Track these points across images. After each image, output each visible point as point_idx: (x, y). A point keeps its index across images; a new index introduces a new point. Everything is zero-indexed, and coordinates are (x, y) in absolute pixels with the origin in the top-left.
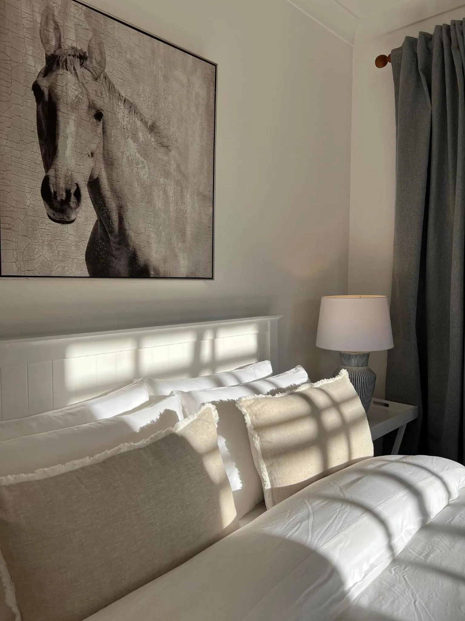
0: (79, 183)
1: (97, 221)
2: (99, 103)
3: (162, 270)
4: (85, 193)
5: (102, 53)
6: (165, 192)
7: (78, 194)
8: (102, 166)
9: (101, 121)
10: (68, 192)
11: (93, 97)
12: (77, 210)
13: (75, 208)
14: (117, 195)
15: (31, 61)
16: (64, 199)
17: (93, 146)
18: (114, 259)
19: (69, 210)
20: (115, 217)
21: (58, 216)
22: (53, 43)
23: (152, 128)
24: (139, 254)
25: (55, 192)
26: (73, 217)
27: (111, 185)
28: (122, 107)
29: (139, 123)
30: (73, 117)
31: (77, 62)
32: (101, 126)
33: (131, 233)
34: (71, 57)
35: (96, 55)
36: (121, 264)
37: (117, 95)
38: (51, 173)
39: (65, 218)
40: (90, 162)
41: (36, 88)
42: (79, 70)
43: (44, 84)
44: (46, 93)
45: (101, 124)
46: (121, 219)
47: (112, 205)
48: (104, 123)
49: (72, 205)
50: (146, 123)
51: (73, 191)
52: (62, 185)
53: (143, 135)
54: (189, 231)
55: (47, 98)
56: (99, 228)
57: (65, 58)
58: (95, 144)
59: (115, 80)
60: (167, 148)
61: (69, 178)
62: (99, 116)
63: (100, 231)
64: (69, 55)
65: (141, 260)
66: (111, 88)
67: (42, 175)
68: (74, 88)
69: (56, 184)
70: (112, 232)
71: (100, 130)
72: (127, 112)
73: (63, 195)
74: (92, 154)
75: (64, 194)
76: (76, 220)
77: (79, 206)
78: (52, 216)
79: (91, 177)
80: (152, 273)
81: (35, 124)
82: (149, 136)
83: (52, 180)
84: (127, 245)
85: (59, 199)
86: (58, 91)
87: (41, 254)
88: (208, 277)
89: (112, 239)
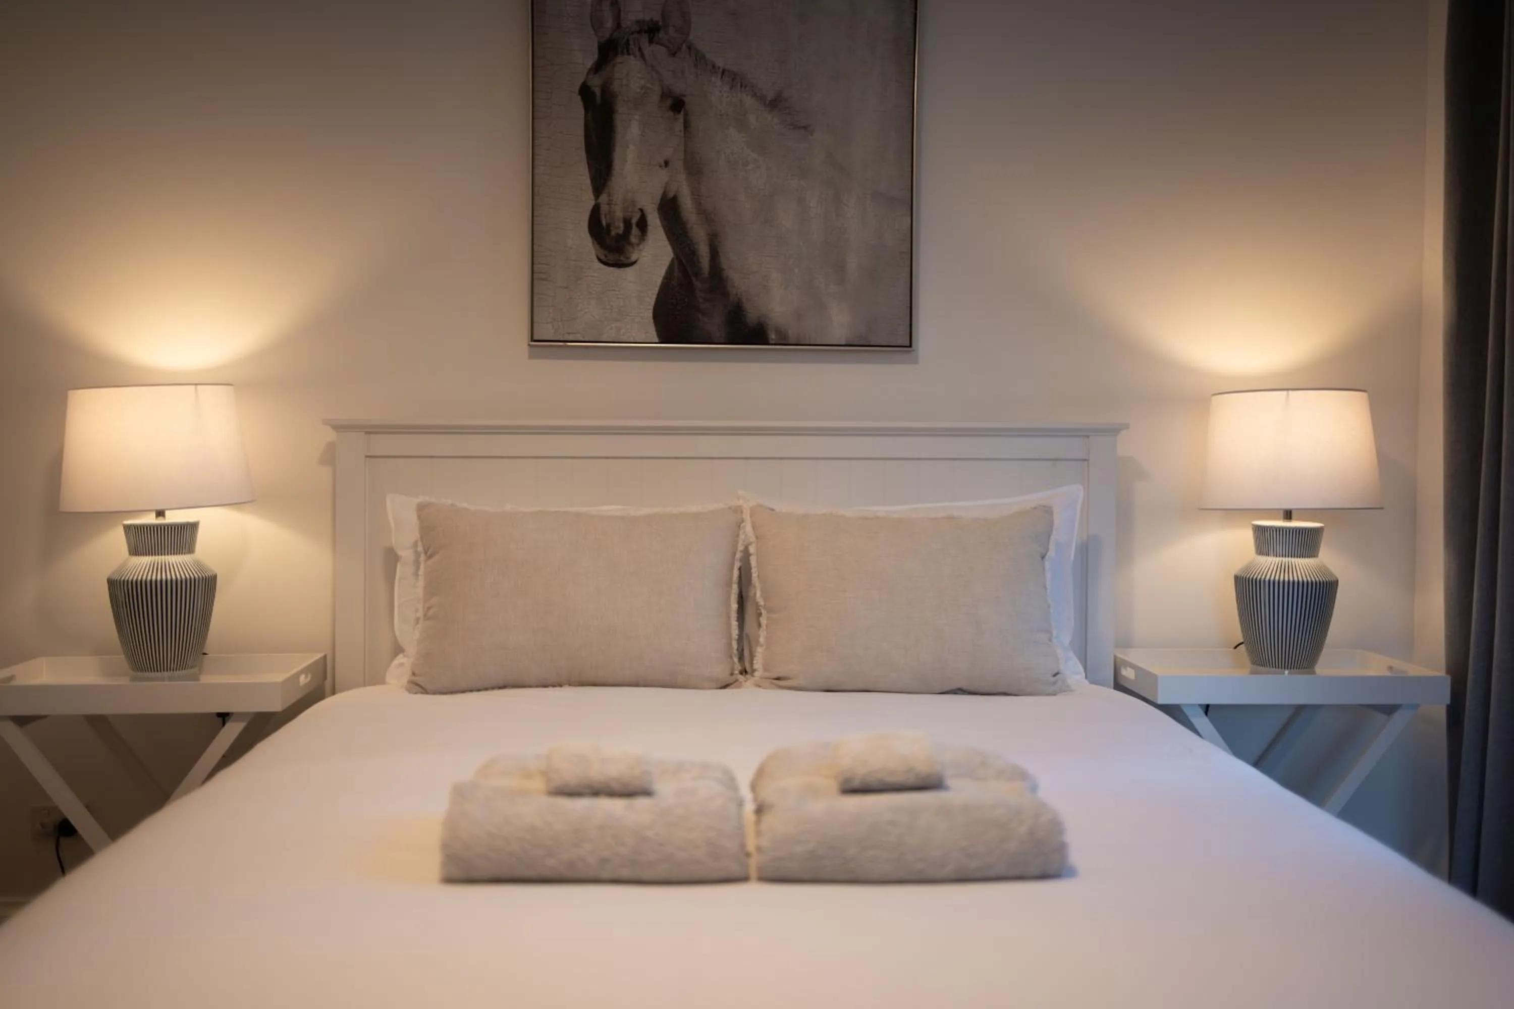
0: (645, 208)
1: (672, 261)
2: (679, 87)
3: (792, 333)
4: (654, 221)
5: (684, 16)
7: (643, 225)
8: (682, 177)
9: (682, 113)
10: (627, 222)
11: (669, 81)
12: (641, 246)
13: (638, 245)
14: (706, 215)
16: (621, 232)
17: (668, 152)
18: (700, 316)
19: (628, 248)
20: (703, 251)
21: (612, 258)
22: (609, 24)
23: (775, 103)
24: (748, 305)
25: (608, 225)
26: (634, 257)
27: (697, 202)
28: (719, 83)
29: (749, 100)
30: (637, 117)
31: (644, 40)
32: (681, 120)
33: (732, 275)
34: (636, 35)
35: (675, 21)
36: (715, 323)
37: (709, 66)
38: (603, 198)
39: (622, 258)
40: (662, 176)
41: (585, 92)
42: (648, 49)
43: (596, 83)
44: (598, 91)
45: (681, 117)
46: (715, 254)
47: (699, 235)
48: (686, 115)
49: (633, 239)
50: (761, 98)
51: (634, 221)
52: (619, 214)
53: (758, 118)
54: (852, 263)
55: (598, 100)
56: (676, 270)
57: (626, 38)
58: (671, 149)
59: (705, 47)
60: (805, 129)
61: (630, 203)
62: (677, 105)
63: (676, 273)
64: (632, 33)
65: (752, 315)
66: (698, 58)
67: (592, 203)
68: (639, 75)
69: (611, 215)
70: (697, 275)
71: (679, 125)
72: (725, 88)
73: (620, 228)
74: (666, 163)
75: (622, 225)
76: (638, 262)
77: (644, 240)
78: (603, 257)
79: (664, 194)
80: (773, 336)
81: (582, 139)
82: (769, 117)
83: (604, 208)
84: (726, 295)
85: (613, 233)
86: (616, 86)
87: (587, 310)
88: (899, 342)
89: (697, 284)
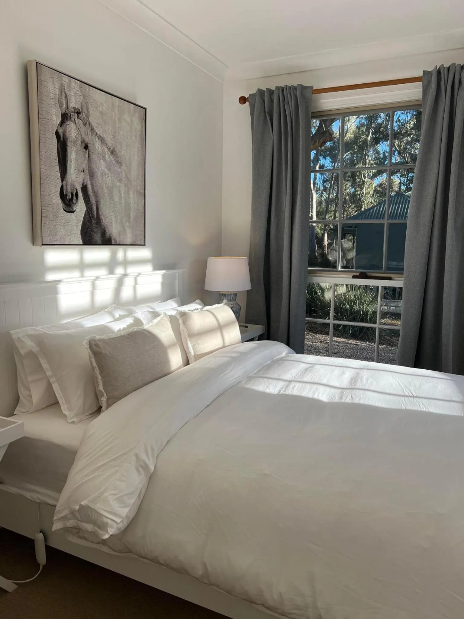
0: (77, 188)
1: (86, 211)
2: (87, 140)
3: (118, 240)
4: (80, 194)
5: (88, 109)
6: (119, 191)
7: (77, 195)
8: (88, 177)
9: (88, 150)
10: (72, 194)
11: (83, 136)
12: (77, 204)
13: (76, 204)
14: (96, 195)
15: (54, 118)
16: (70, 198)
17: (84, 166)
18: (94, 233)
19: (73, 205)
20: (94, 208)
21: (67, 209)
22: (64, 106)
23: (113, 152)
24: (107, 230)
25: (66, 195)
26: (74, 209)
27: (92, 188)
28: (97, 140)
29: (106, 149)
30: (74, 149)
31: (76, 116)
32: (88, 153)
33: (103, 218)
34: (73, 113)
35: (85, 111)
36: (97, 237)
37: (95, 134)
38: (64, 182)
39: (71, 209)
40: (82, 176)
41: (57, 133)
42: (77, 121)
43: (61, 131)
44: (62, 136)
46: (98, 209)
47: (93, 201)
48: (89, 151)
49: (74, 202)
50: (109, 149)
51: (74, 194)
52: (69, 190)
53: (108, 157)
54: (132, 214)
55: (62, 139)
56: (87, 215)
57: (70, 114)
59: (94, 124)
60: (120, 163)
61: (73, 186)
62: (86, 147)
63: (87, 217)
64: (72, 112)
65: (108, 234)
66: (92, 129)
67: (61, 185)
68: (74, 131)
69: (67, 190)
70: (93, 217)
71: (87, 156)
72: (100, 143)
73: (69, 196)
74: (83, 171)
75: (70, 195)
76: (76, 211)
77: (77, 202)
78: (65, 208)
79: (83, 184)
80: (113, 242)
81: (57, 155)
82: (111, 157)
83: (65, 187)
84: (101, 225)
85: (68, 198)
86: (67, 134)
87: (60, 231)
88: (143, 244)
89: (93, 221)
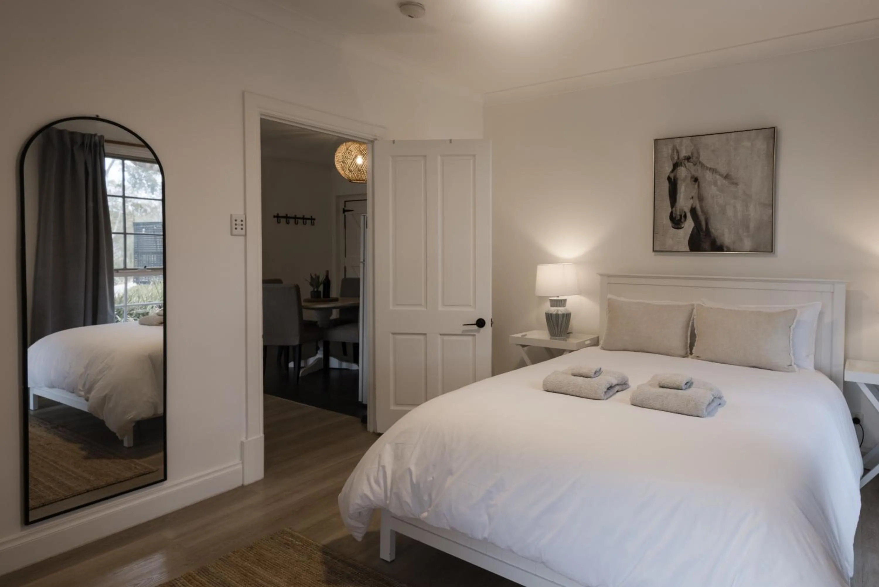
0: (686, 211)
1: (694, 226)
2: (696, 174)
3: (731, 247)
4: (689, 215)
5: (698, 153)
7: (685, 216)
8: (697, 201)
10: (681, 216)
11: (693, 173)
12: (685, 222)
14: (705, 213)
15: (667, 169)
16: (679, 219)
17: (693, 194)
18: (703, 242)
19: (681, 223)
20: (703, 223)
21: (676, 226)
22: (676, 158)
23: (726, 177)
25: (675, 217)
26: (683, 226)
28: (708, 172)
29: (718, 177)
30: (684, 184)
31: (686, 161)
33: (712, 230)
34: (684, 160)
35: (695, 155)
36: (706, 245)
37: (706, 167)
38: (674, 209)
39: (680, 226)
40: (691, 201)
41: (669, 178)
42: (687, 164)
43: (672, 175)
44: (673, 178)
45: (697, 183)
46: (707, 224)
47: (702, 218)
49: (683, 220)
50: (722, 176)
51: (683, 215)
52: (678, 213)
54: (752, 226)
55: (673, 180)
57: (681, 162)
58: (694, 193)
59: (704, 162)
60: (735, 184)
61: (682, 210)
62: (696, 180)
63: (695, 230)
65: (719, 242)
66: (702, 165)
67: (670, 211)
68: (685, 172)
69: (676, 214)
70: (702, 230)
71: (696, 186)
72: (711, 174)
73: (679, 217)
74: (692, 198)
77: (686, 220)
78: (674, 227)
79: (692, 207)
80: (725, 249)
81: (668, 192)
82: (724, 181)
83: (674, 212)
84: (710, 236)
85: (677, 219)
86: (678, 176)
87: (669, 242)
88: (769, 251)
89: (702, 234)
